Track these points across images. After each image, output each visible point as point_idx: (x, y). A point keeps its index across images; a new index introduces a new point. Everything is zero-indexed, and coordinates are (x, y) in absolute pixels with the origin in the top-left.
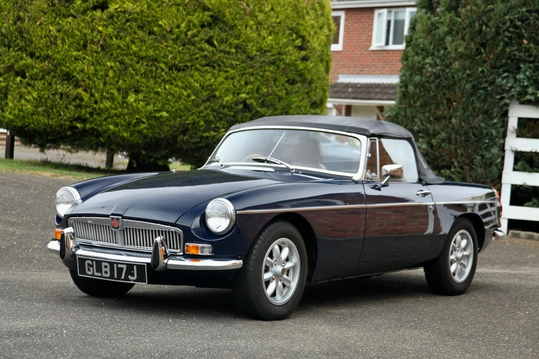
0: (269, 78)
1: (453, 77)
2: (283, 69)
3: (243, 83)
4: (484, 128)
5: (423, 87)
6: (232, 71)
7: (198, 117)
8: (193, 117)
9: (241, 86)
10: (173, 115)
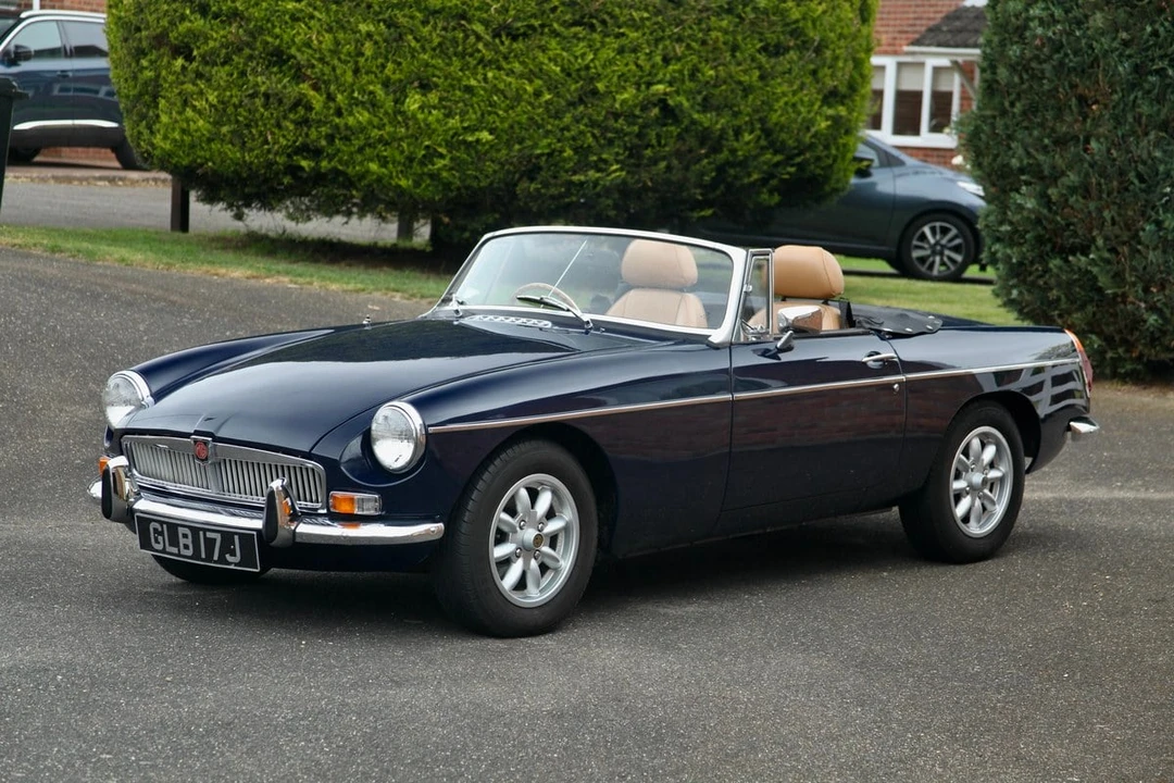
0: (720, 45)
1: (1091, 47)
2: (752, 23)
3: (658, 59)
4: (1161, 161)
5: (1027, 71)
6: (634, 35)
7: (559, 141)
8: (549, 141)
9: (653, 66)
10: (505, 137)
